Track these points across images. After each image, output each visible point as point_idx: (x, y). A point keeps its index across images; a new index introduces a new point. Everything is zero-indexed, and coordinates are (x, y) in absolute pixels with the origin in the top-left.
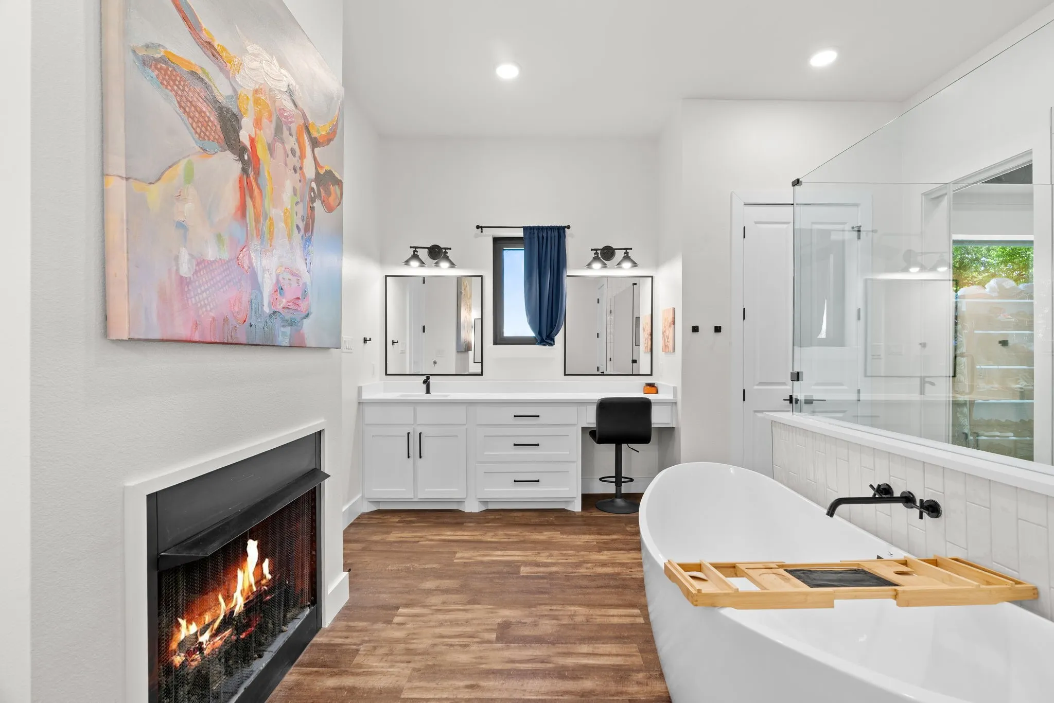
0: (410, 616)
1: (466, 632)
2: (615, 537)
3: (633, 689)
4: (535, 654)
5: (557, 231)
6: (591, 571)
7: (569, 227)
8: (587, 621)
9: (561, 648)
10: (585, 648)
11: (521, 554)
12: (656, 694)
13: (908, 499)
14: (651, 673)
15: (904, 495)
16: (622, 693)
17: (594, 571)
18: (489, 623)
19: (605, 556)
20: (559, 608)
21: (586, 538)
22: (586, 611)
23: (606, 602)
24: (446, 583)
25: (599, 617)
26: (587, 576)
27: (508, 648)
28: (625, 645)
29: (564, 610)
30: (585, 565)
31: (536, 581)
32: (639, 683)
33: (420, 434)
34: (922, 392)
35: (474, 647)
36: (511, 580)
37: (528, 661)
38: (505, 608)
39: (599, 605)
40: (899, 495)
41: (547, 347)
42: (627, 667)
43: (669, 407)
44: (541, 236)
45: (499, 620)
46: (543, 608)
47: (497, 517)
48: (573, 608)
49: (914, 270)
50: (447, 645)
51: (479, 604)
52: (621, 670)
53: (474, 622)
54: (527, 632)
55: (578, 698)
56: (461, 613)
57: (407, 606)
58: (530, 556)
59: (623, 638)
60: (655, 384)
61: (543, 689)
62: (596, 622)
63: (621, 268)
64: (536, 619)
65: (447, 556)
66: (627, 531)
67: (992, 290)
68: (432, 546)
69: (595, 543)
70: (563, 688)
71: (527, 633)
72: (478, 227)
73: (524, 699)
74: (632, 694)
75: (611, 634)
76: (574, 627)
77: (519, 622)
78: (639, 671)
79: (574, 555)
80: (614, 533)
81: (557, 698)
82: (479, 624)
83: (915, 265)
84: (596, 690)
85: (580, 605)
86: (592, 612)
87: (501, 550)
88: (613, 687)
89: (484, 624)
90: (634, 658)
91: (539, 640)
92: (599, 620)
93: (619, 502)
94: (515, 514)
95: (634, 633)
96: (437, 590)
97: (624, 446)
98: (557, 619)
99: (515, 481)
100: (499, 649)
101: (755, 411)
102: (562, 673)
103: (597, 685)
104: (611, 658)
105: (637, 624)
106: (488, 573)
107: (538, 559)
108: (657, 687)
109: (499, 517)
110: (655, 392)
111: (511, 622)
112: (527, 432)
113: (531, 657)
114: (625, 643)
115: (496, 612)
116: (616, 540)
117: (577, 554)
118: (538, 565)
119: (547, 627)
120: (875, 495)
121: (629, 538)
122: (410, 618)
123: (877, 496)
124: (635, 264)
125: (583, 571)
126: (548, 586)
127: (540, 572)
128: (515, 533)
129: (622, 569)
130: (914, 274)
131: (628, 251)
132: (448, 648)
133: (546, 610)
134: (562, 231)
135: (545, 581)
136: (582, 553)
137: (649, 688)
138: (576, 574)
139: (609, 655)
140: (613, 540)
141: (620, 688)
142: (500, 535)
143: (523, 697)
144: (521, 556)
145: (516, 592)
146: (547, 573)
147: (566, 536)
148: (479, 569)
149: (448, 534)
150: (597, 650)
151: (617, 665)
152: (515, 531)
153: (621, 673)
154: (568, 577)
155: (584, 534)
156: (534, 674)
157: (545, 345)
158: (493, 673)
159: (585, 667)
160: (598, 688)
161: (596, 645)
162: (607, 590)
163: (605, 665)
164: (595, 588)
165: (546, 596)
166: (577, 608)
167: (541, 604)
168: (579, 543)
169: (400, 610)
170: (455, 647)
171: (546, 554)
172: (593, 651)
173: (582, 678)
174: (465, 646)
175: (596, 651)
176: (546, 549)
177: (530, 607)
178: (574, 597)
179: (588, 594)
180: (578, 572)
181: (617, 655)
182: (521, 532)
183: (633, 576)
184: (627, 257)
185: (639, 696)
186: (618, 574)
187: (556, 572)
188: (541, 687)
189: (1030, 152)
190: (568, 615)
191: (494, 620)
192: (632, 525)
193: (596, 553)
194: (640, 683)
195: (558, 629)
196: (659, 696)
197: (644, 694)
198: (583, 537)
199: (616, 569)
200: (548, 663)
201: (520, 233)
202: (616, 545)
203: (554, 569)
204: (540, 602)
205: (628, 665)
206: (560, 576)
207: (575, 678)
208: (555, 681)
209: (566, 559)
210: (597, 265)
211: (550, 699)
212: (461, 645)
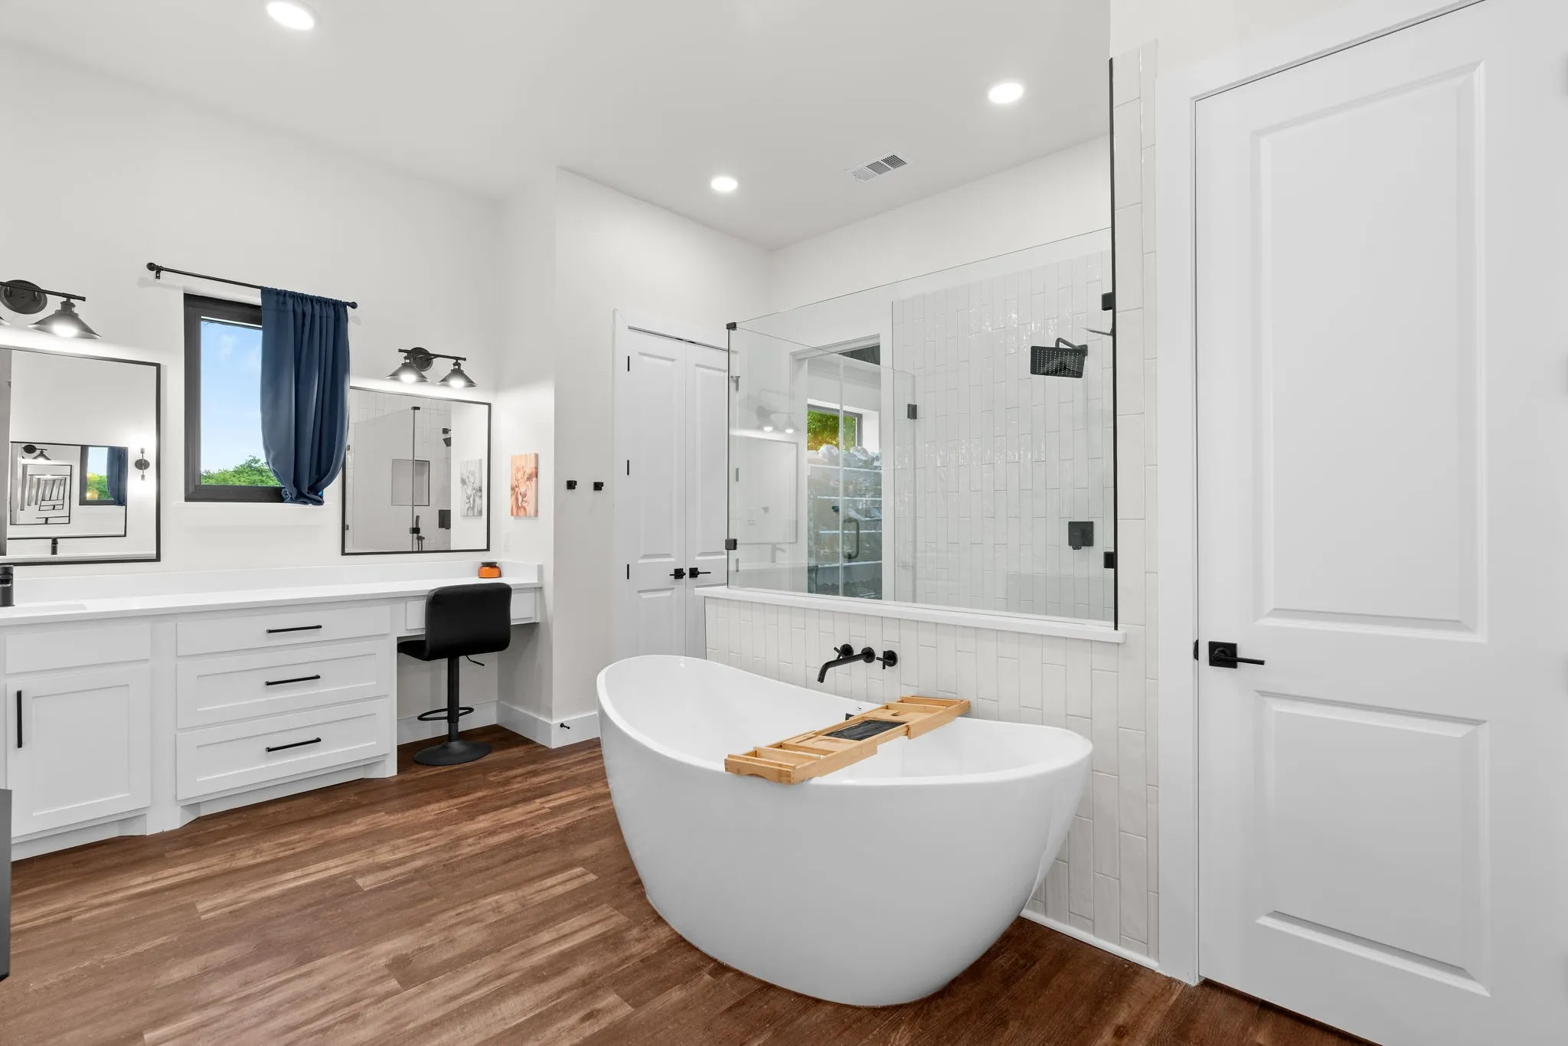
0: (188, 1032)
1: (334, 1002)
2: (480, 794)
3: (637, 948)
4: (480, 974)
5: (332, 307)
6: (479, 846)
7: (354, 305)
8: (524, 906)
9: (514, 950)
10: (546, 936)
11: (341, 862)
12: (665, 941)
13: (868, 655)
14: (645, 923)
15: (864, 652)
16: (627, 958)
17: (482, 844)
18: (369, 971)
19: (483, 822)
20: (469, 907)
21: (433, 808)
22: (512, 896)
23: (532, 874)
24: (221, 955)
25: (537, 895)
26: (478, 854)
27: (433, 987)
28: (593, 911)
29: (479, 907)
30: (464, 843)
31: (400, 889)
32: (638, 940)
33: (19, 694)
34: (773, 560)
35: (370, 1013)
36: (354, 904)
37: (478, 986)
38: (376, 943)
39: (525, 882)
40: (860, 653)
41: (310, 506)
42: (612, 932)
43: (532, 595)
44: (299, 311)
45: (383, 961)
46: (445, 916)
47: (234, 824)
48: (489, 900)
49: (768, 429)
50: (316, 1033)
51: (324, 956)
52: (610, 937)
53: (338, 982)
54: (447, 954)
55: (581, 990)
56: (297, 982)
57: (156, 1024)
58: (359, 859)
59: (585, 904)
60: (496, 563)
61: (528, 1005)
62: (536, 901)
63: (447, 386)
64: (446, 933)
65: (170, 916)
66: (492, 783)
67: (824, 455)
68: (119, 914)
69: (455, 811)
70: (554, 990)
71: (446, 956)
72: (151, 266)
73: (510, 1028)
74: (640, 953)
75: (567, 906)
76: (511, 919)
77: (421, 949)
78: (629, 928)
79: (436, 836)
80: (475, 790)
81: (553, 1003)
82: (349, 982)
83: (769, 424)
84: (595, 971)
85: (497, 891)
86: (520, 893)
87: (293, 869)
88: (613, 958)
89: (361, 977)
90: (615, 919)
91: (474, 956)
92: (538, 898)
93: (456, 745)
94: (271, 810)
95: (593, 894)
96: (206, 973)
97: (462, 659)
98: (481, 921)
99: (269, 750)
100: (418, 995)
101: (639, 592)
102: (537, 976)
103: (593, 965)
104: (587, 931)
105: (590, 883)
106: (299, 910)
107: (376, 860)
108: (661, 933)
109: (238, 822)
110: (497, 574)
111: (407, 955)
112: (295, 657)
113: (479, 980)
114: (591, 908)
115: (368, 954)
116: (484, 797)
117: (438, 833)
118: (383, 867)
119: (469, 937)
120: (839, 656)
121: (501, 790)
122: (189, 1036)
123: (841, 657)
124: (470, 383)
125: (465, 850)
126: (426, 888)
127: (398, 876)
128: (298, 838)
129: (521, 830)
130: (768, 433)
131: (459, 361)
132: (321, 1036)
133: (451, 917)
134: (342, 310)
135: (416, 883)
136: (446, 829)
137: (654, 939)
138: (460, 858)
139: (583, 929)
140: (479, 799)
141: (622, 955)
142: (268, 849)
143: (507, 1027)
144: (340, 865)
145: (379, 915)
146: (410, 872)
147: (400, 815)
148: (276, 909)
149: (139, 882)
150: (562, 931)
151: (600, 935)
152: (295, 834)
153: (612, 940)
154: (448, 866)
155: (428, 803)
156: (500, 995)
157: (306, 503)
158: (437, 1025)
159: (563, 955)
160: (598, 967)
161: (557, 927)
162: (518, 862)
163: (582, 942)
164: (502, 864)
165: (435, 900)
166: (496, 898)
167: (434, 915)
168: (431, 818)
169: (146, 1036)
170: (336, 1028)
171: (385, 848)
172: (558, 934)
173: (567, 968)
174: (353, 1018)
175: (562, 933)
176: (380, 842)
177: (421, 924)
178: (481, 885)
179: (498, 875)
180: (460, 855)
181: (592, 925)
182: (310, 833)
183: (544, 833)
184: (458, 372)
185: (646, 952)
186: (521, 837)
187: (424, 867)
188: (523, 1004)
189: (878, 336)
190: (489, 911)
191: (373, 964)
192: (494, 773)
193: (468, 822)
194: (641, 939)
195: (490, 931)
196: (669, 941)
197: (652, 946)
198: (429, 808)
199: (514, 832)
200: (509, 974)
201: (255, 298)
202: (489, 805)
203: (418, 863)
204: (432, 912)
205: (613, 929)
206: (435, 868)
207: (560, 972)
208: (537, 988)
209: (428, 845)
210: (409, 378)
211: (547, 1010)
212: (342, 1022)
